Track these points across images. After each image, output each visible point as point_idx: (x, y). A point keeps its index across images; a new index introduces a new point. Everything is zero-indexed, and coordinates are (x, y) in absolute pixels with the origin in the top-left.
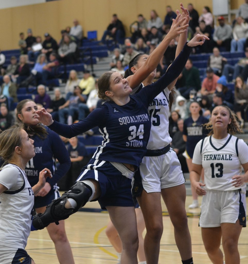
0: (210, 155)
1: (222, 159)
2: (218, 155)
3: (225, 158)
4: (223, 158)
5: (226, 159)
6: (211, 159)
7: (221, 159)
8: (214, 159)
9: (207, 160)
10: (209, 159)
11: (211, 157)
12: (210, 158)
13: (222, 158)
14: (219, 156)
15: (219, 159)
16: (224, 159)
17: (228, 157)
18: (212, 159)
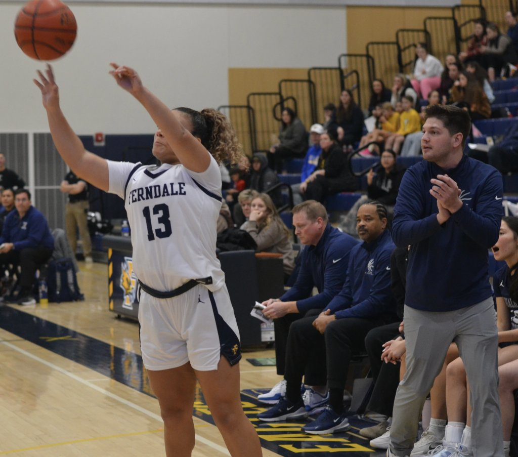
0: (139, 190)
1: (164, 195)
2: (155, 187)
3: (170, 192)
4: (166, 192)
5: (173, 194)
6: (140, 198)
7: (162, 193)
8: (147, 198)
9: (133, 201)
10: (137, 199)
11: (140, 193)
12: (139, 195)
13: (164, 192)
14: (157, 188)
15: (158, 194)
16: (168, 195)
17: (176, 188)
18: (143, 199)
